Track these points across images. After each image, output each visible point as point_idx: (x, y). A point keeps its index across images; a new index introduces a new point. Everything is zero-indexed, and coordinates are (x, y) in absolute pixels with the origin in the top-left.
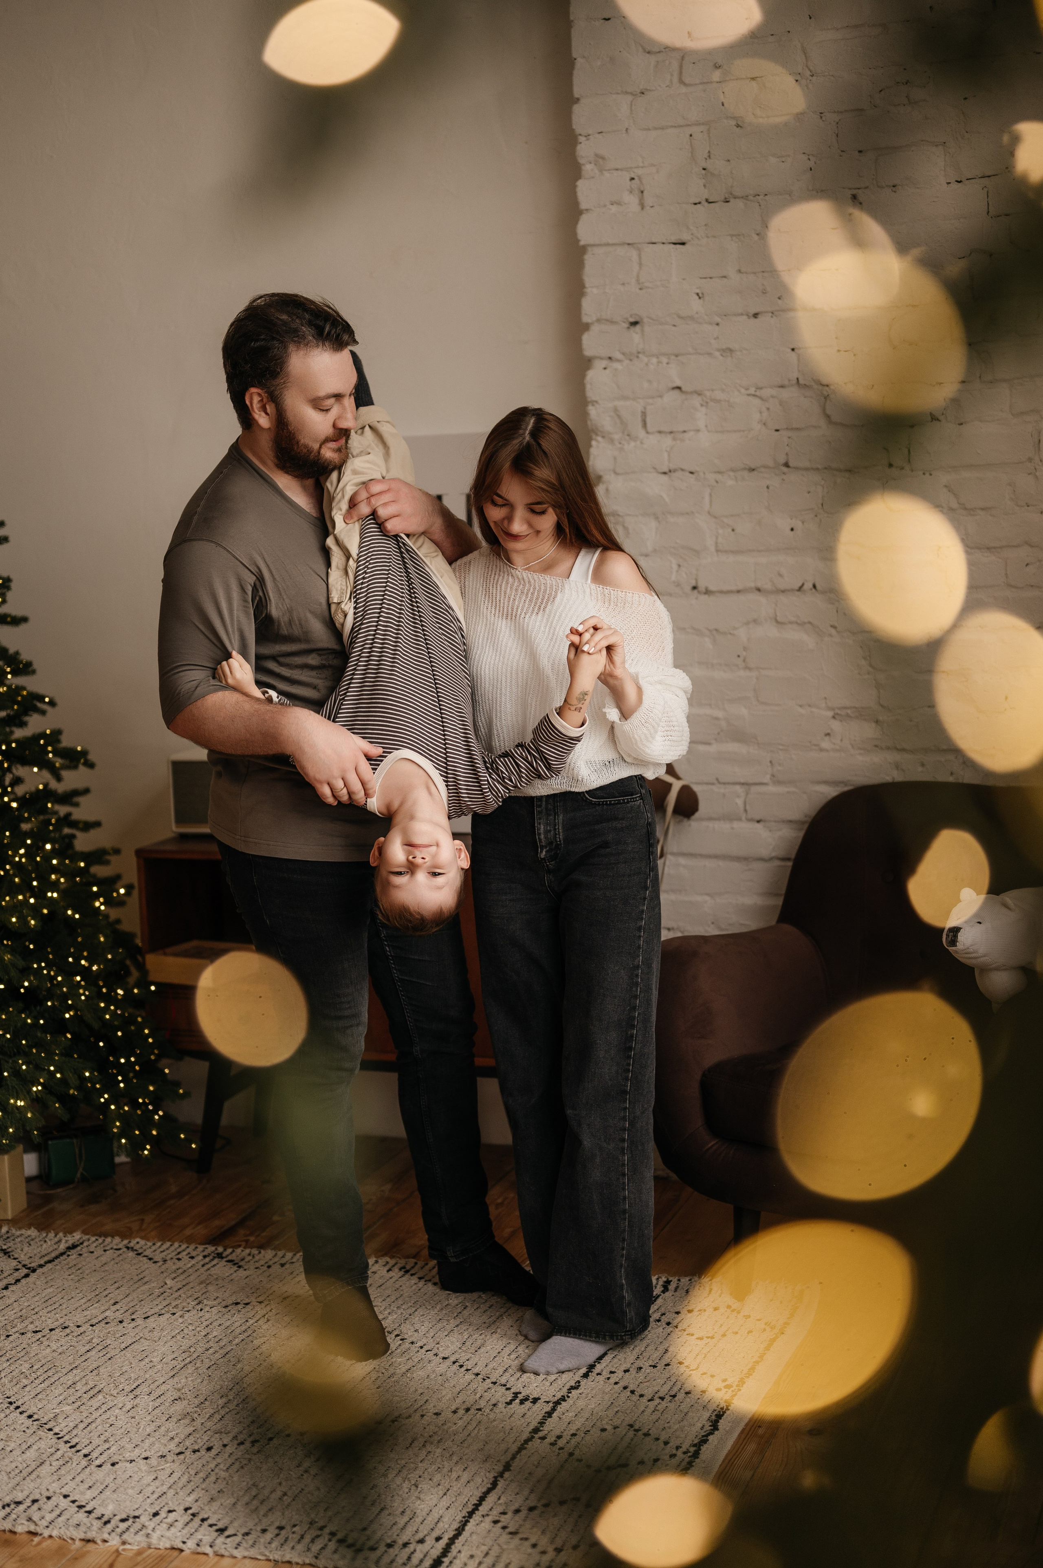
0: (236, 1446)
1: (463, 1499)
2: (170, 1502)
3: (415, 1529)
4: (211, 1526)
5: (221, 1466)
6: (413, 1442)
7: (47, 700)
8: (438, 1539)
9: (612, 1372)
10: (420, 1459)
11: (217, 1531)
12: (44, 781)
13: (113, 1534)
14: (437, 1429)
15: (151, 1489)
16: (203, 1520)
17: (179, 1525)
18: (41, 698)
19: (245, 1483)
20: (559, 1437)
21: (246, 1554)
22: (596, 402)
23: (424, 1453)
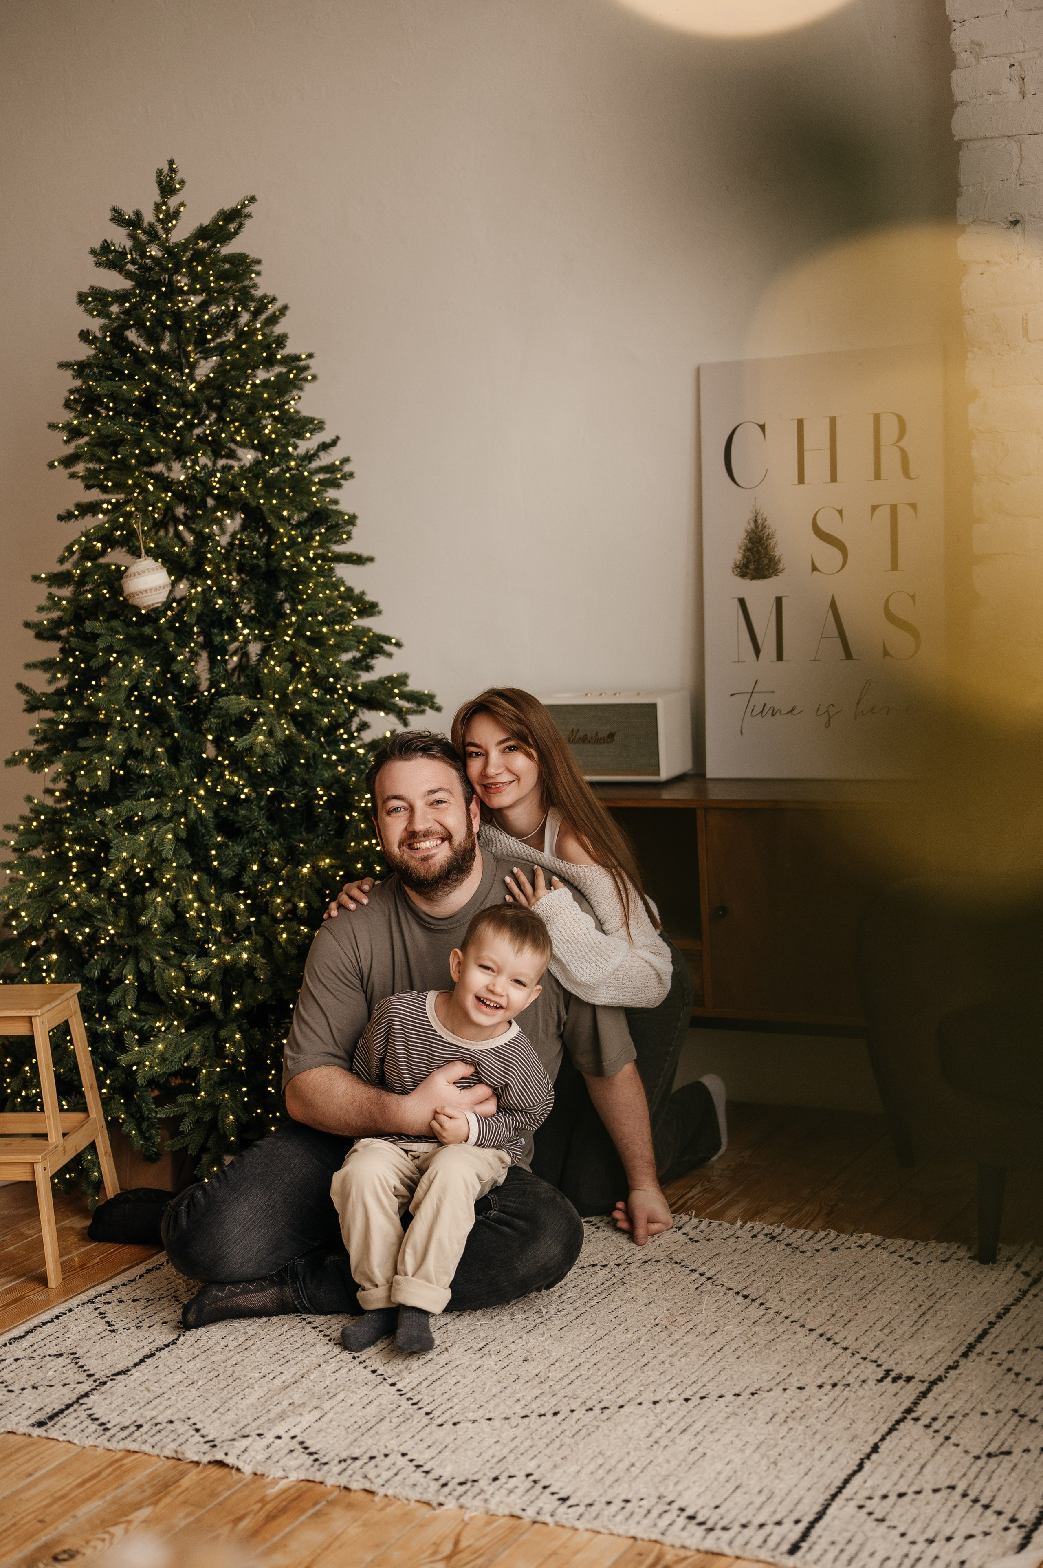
0: (584, 1412)
1: (826, 1481)
2: (510, 1467)
3: (772, 1509)
4: (553, 1494)
5: (567, 1433)
6: (773, 1417)
7: (393, 641)
8: (797, 1522)
9: (994, 1353)
10: (781, 1435)
11: (560, 1499)
12: (392, 728)
13: (450, 1497)
14: (799, 1405)
15: (491, 1452)
16: (545, 1487)
17: (520, 1491)
18: (387, 640)
19: (590, 1452)
20: (935, 1419)
21: (589, 1526)
22: (973, 310)
23: (785, 1429)
